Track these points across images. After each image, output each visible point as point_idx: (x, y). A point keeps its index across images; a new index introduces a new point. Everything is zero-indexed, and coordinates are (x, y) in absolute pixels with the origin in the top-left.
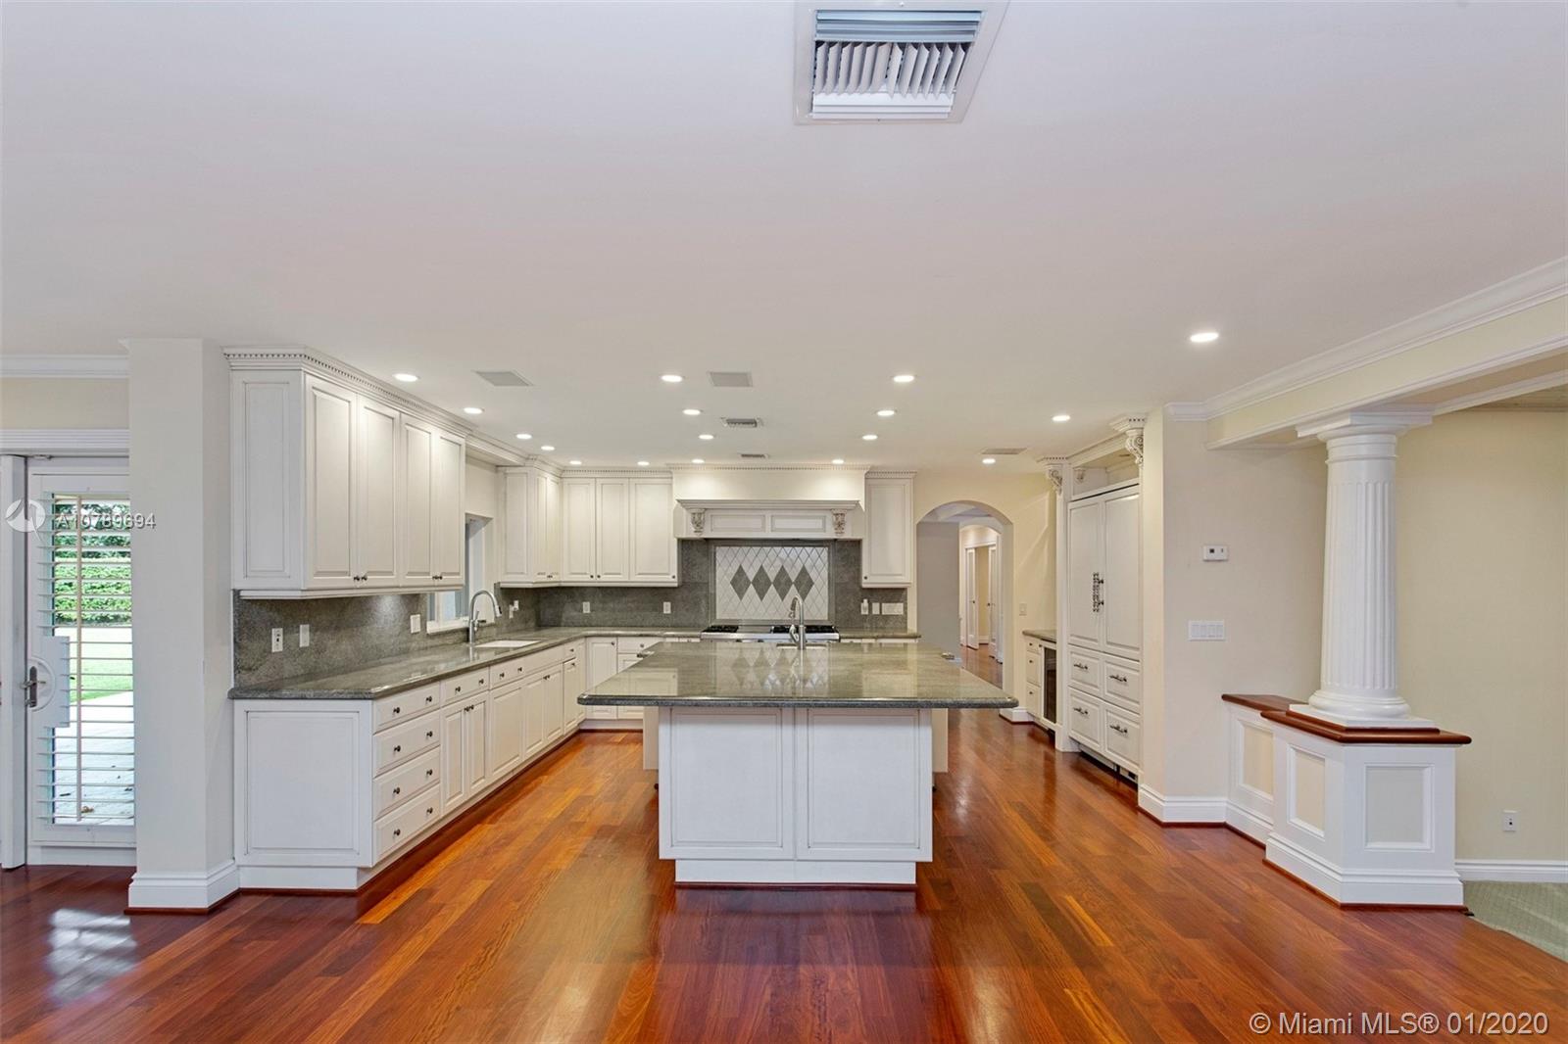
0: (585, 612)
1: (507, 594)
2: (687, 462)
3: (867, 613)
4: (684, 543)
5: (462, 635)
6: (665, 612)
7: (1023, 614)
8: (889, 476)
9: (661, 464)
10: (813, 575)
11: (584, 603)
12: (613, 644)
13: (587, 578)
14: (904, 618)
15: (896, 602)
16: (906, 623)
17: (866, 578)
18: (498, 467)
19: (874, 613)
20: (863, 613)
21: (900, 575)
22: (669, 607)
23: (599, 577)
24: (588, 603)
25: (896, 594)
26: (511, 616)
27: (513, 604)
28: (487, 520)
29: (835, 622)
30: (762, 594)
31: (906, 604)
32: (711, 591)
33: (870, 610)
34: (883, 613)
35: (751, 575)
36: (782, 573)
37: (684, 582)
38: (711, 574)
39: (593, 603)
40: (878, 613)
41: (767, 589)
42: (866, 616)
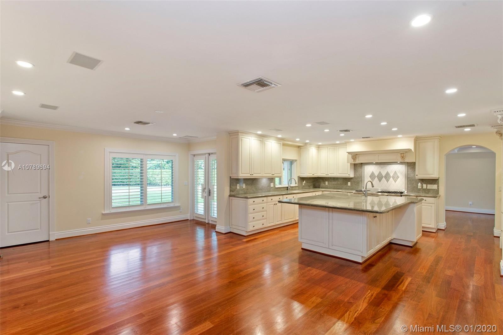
0: (326, 184)
1: (302, 179)
2: (349, 141)
5: (286, 189)
6: (348, 185)
8: (427, 138)
9: (343, 142)
10: (399, 174)
11: (326, 182)
13: (325, 175)
14: (437, 190)
15: (434, 184)
17: (417, 175)
18: (299, 147)
19: (424, 188)
20: (419, 188)
22: (350, 184)
23: (328, 174)
24: (327, 182)
25: (434, 181)
26: (303, 185)
27: (304, 181)
28: (296, 160)
29: (407, 190)
30: (380, 181)
31: (439, 185)
32: (363, 179)
33: (422, 187)
34: (428, 188)
35: (376, 174)
36: (388, 174)
37: (354, 176)
38: (363, 174)
39: (328, 182)
40: (426, 188)
41: (382, 179)
42: (420, 189)
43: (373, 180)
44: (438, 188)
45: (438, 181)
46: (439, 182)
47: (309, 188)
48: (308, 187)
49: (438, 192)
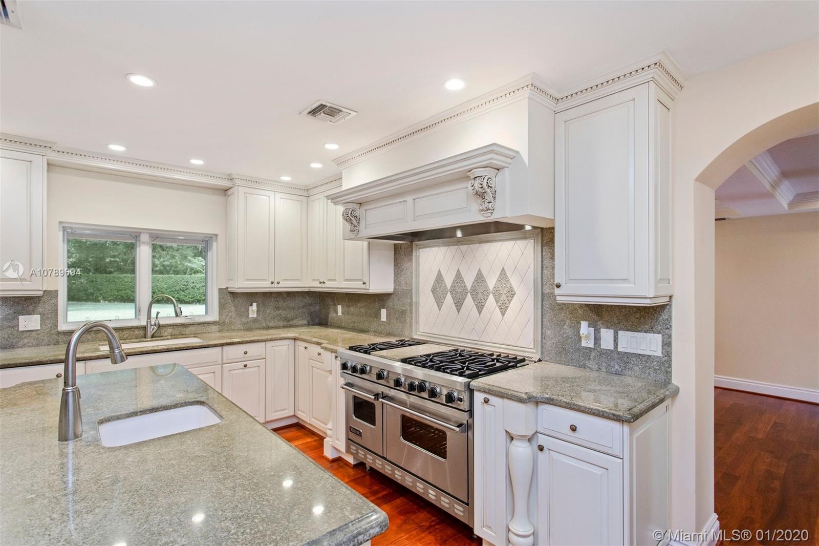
0: (339, 314)
6: (382, 320)
10: (514, 282)
11: (337, 308)
14: (661, 363)
15: (648, 332)
17: (560, 287)
19: (603, 346)
22: (386, 315)
24: (339, 307)
25: (648, 315)
26: (252, 315)
27: (254, 305)
28: (216, 235)
29: (542, 352)
30: (459, 305)
31: (670, 337)
32: (414, 300)
33: (597, 340)
34: (620, 349)
35: (449, 281)
36: (480, 278)
37: (395, 289)
38: (414, 280)
40: (612, 348)
41: (464, 300)
42: (590, 349)
43: (439, 303)
44: (668, 354)
45: (664, 316)
46: (669, 320)
47: (284, 327)
48: (281, 324)
49: (668, 373)
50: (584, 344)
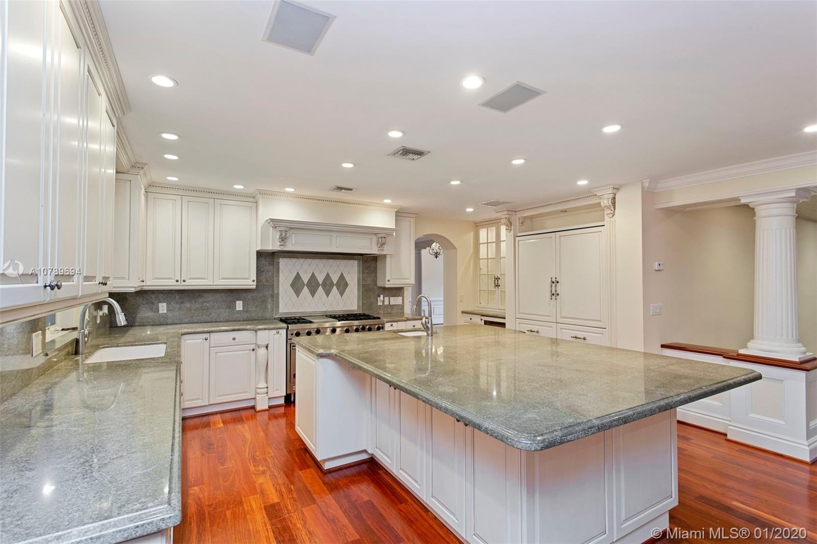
0: (161, 312)
3: (381, 304)
4: (260, 254)
6: (237, 309)
7: (461, 301)
10: (348, 279)
11: (160, 305)
12: (206, 340)
13: (173, 282)
14: (402, 307)
15: (398, 296)
16: (403, 309)
17: (388, 281)
19: (385, 304)
21: (408, 279)
22: (241, 305)
23: (184, 281)
24: (165, 304)
25: (398, 291)
27: (101, 309)
30: (313, 293)
31: (404, 297)
32: (275, 292)
33: (384, 302)
34: (391, 304)
35: (305, 279)
36: (328, 277)
37: (257, 285)
38: (275, 278)
39: (169, 304)
40: (388, 304)
41: (317, 290)
42: (381, 306)
43: (298, 292)
44: (403, 303)
45: (402, 291)
50: (379, 304)
